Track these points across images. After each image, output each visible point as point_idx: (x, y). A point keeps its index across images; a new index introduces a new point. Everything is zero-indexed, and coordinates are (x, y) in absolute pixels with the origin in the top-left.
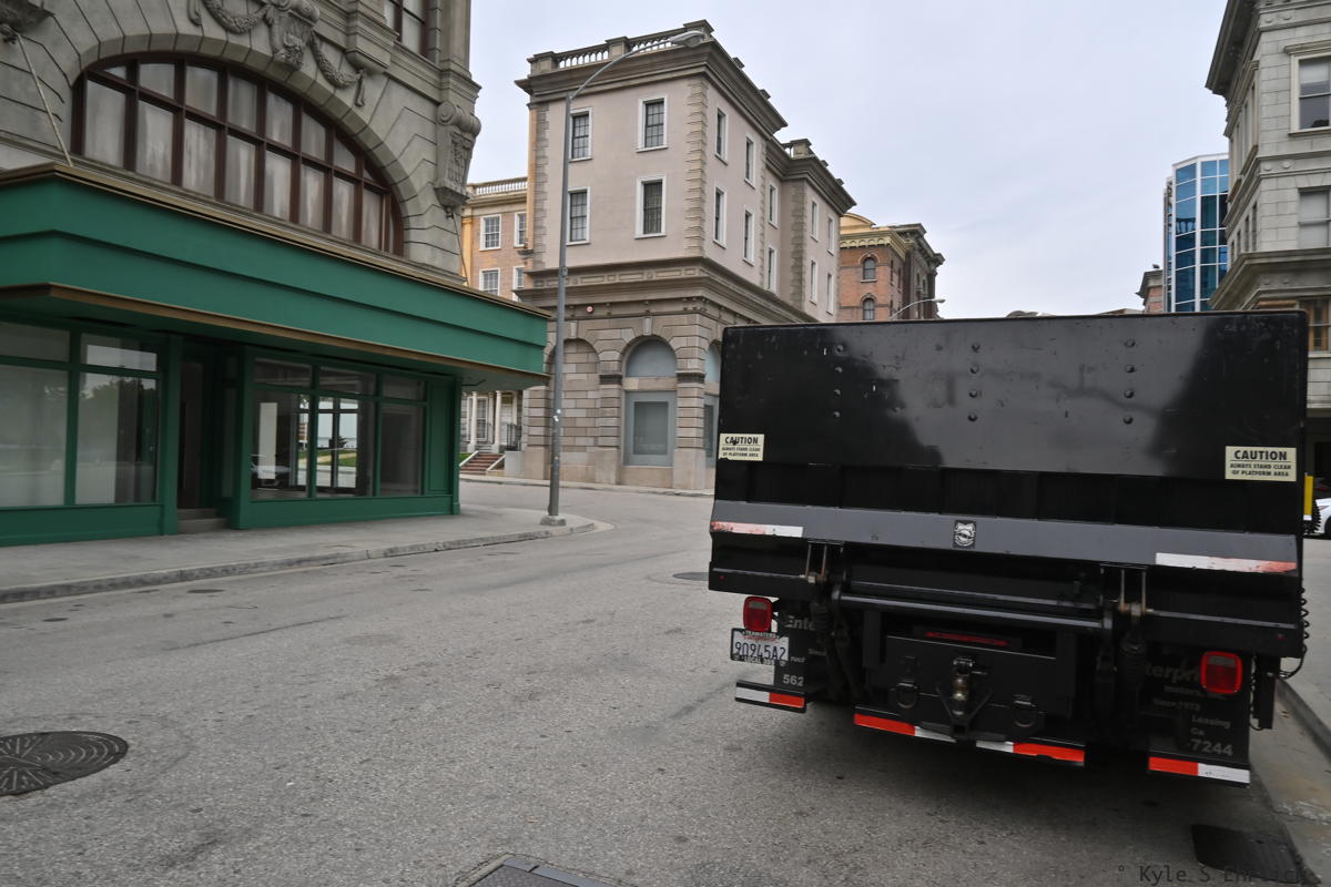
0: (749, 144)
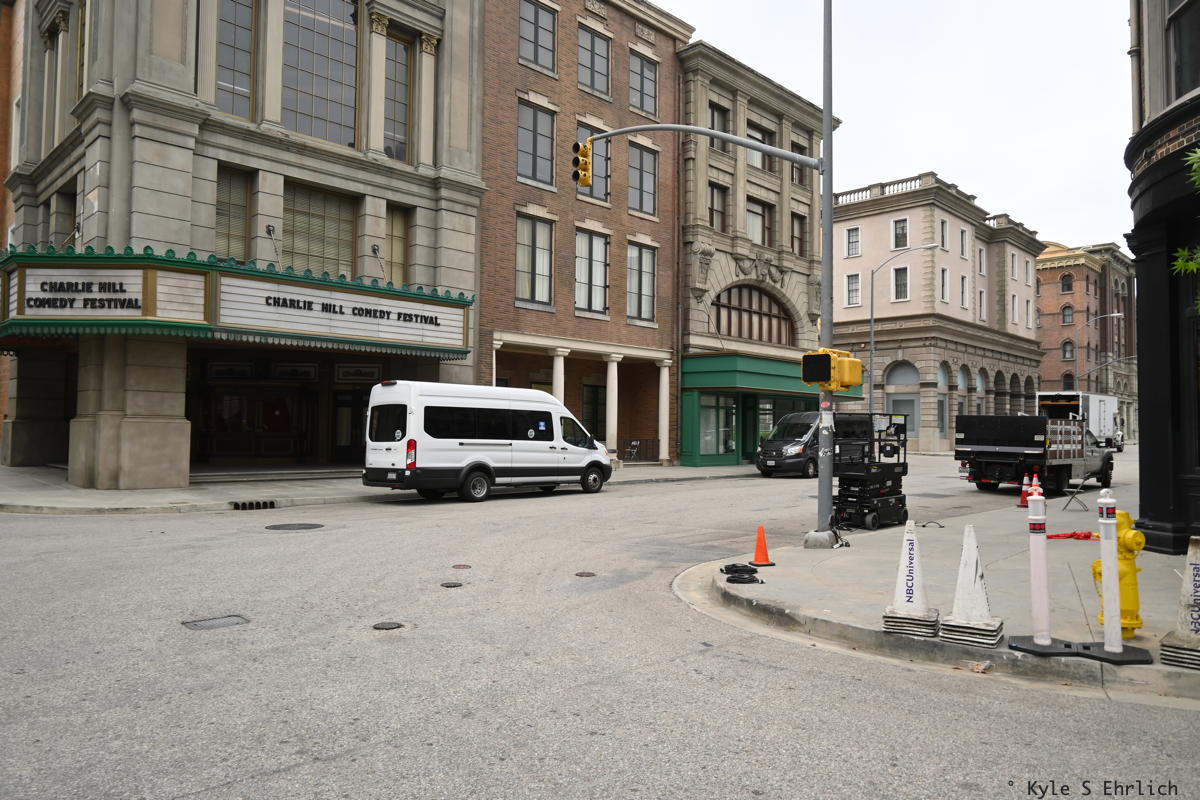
0: (963, 232)
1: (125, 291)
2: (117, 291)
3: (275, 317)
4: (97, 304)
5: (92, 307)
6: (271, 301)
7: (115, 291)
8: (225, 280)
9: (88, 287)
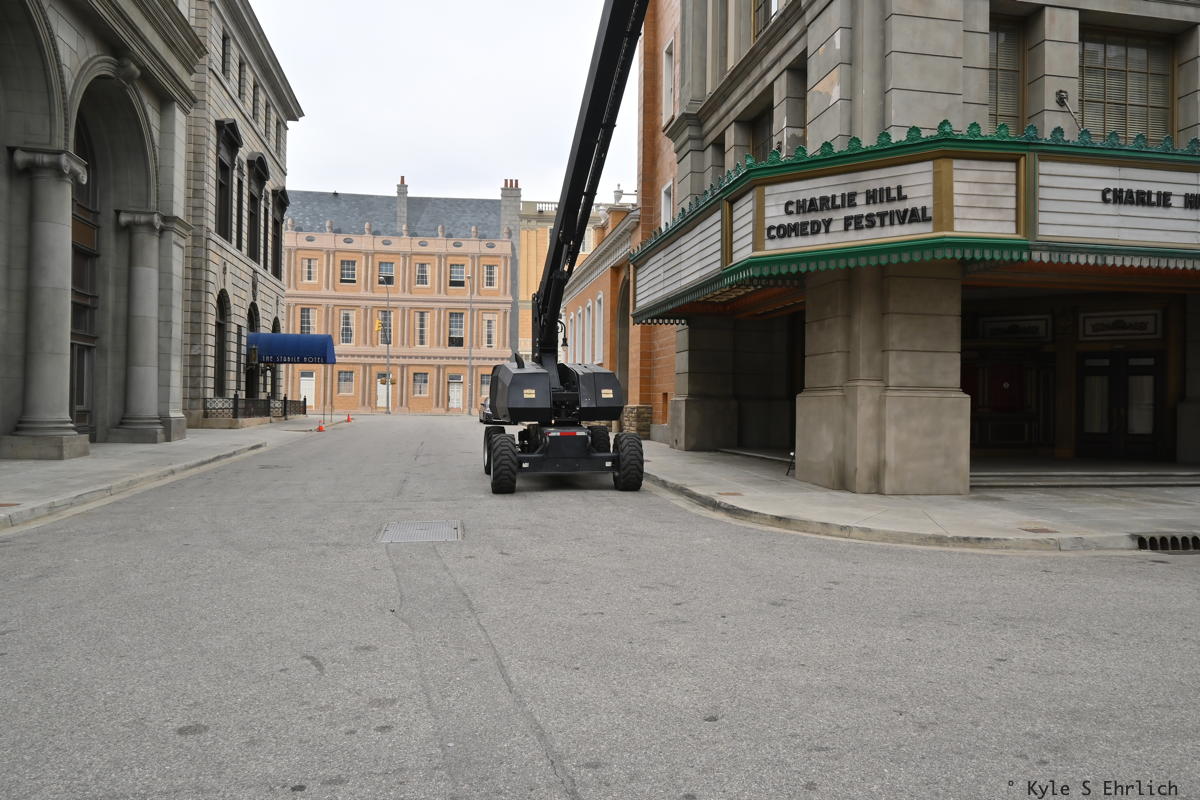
1: (905, 198)
2: (894, 199)
3: (1113, 221)
4: (864, 223)
5: (856, 228)
6: (1110, 196)
7: (890, 200)
8: (1045, 167)
9: (850, 200)
